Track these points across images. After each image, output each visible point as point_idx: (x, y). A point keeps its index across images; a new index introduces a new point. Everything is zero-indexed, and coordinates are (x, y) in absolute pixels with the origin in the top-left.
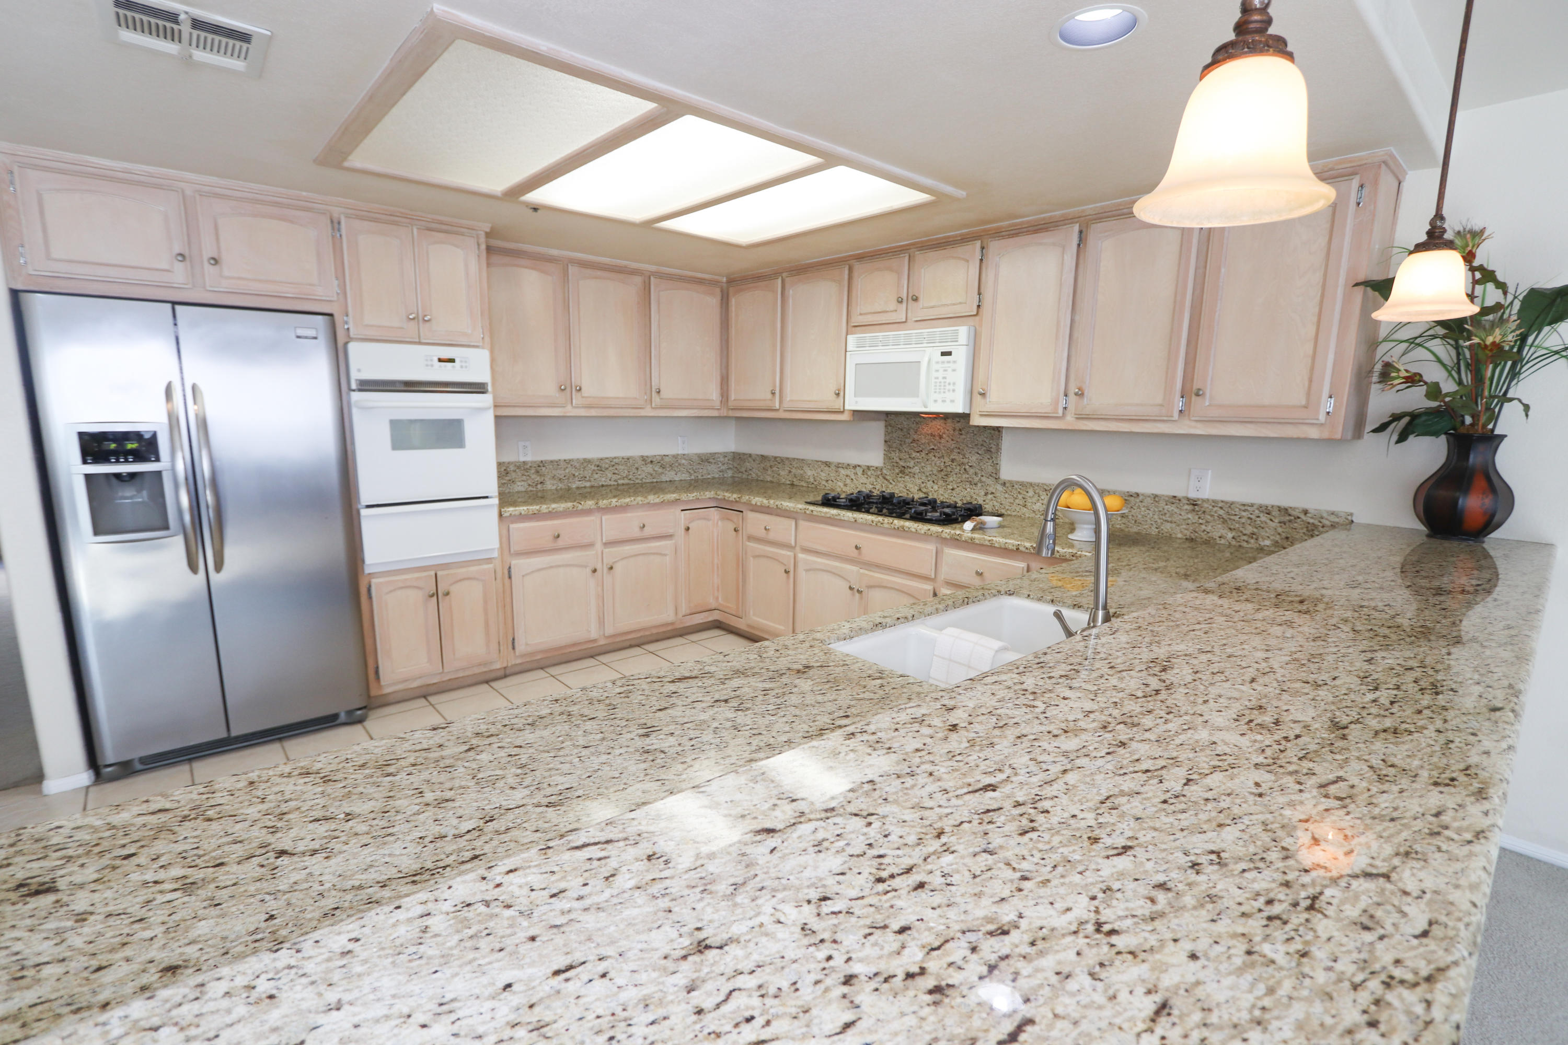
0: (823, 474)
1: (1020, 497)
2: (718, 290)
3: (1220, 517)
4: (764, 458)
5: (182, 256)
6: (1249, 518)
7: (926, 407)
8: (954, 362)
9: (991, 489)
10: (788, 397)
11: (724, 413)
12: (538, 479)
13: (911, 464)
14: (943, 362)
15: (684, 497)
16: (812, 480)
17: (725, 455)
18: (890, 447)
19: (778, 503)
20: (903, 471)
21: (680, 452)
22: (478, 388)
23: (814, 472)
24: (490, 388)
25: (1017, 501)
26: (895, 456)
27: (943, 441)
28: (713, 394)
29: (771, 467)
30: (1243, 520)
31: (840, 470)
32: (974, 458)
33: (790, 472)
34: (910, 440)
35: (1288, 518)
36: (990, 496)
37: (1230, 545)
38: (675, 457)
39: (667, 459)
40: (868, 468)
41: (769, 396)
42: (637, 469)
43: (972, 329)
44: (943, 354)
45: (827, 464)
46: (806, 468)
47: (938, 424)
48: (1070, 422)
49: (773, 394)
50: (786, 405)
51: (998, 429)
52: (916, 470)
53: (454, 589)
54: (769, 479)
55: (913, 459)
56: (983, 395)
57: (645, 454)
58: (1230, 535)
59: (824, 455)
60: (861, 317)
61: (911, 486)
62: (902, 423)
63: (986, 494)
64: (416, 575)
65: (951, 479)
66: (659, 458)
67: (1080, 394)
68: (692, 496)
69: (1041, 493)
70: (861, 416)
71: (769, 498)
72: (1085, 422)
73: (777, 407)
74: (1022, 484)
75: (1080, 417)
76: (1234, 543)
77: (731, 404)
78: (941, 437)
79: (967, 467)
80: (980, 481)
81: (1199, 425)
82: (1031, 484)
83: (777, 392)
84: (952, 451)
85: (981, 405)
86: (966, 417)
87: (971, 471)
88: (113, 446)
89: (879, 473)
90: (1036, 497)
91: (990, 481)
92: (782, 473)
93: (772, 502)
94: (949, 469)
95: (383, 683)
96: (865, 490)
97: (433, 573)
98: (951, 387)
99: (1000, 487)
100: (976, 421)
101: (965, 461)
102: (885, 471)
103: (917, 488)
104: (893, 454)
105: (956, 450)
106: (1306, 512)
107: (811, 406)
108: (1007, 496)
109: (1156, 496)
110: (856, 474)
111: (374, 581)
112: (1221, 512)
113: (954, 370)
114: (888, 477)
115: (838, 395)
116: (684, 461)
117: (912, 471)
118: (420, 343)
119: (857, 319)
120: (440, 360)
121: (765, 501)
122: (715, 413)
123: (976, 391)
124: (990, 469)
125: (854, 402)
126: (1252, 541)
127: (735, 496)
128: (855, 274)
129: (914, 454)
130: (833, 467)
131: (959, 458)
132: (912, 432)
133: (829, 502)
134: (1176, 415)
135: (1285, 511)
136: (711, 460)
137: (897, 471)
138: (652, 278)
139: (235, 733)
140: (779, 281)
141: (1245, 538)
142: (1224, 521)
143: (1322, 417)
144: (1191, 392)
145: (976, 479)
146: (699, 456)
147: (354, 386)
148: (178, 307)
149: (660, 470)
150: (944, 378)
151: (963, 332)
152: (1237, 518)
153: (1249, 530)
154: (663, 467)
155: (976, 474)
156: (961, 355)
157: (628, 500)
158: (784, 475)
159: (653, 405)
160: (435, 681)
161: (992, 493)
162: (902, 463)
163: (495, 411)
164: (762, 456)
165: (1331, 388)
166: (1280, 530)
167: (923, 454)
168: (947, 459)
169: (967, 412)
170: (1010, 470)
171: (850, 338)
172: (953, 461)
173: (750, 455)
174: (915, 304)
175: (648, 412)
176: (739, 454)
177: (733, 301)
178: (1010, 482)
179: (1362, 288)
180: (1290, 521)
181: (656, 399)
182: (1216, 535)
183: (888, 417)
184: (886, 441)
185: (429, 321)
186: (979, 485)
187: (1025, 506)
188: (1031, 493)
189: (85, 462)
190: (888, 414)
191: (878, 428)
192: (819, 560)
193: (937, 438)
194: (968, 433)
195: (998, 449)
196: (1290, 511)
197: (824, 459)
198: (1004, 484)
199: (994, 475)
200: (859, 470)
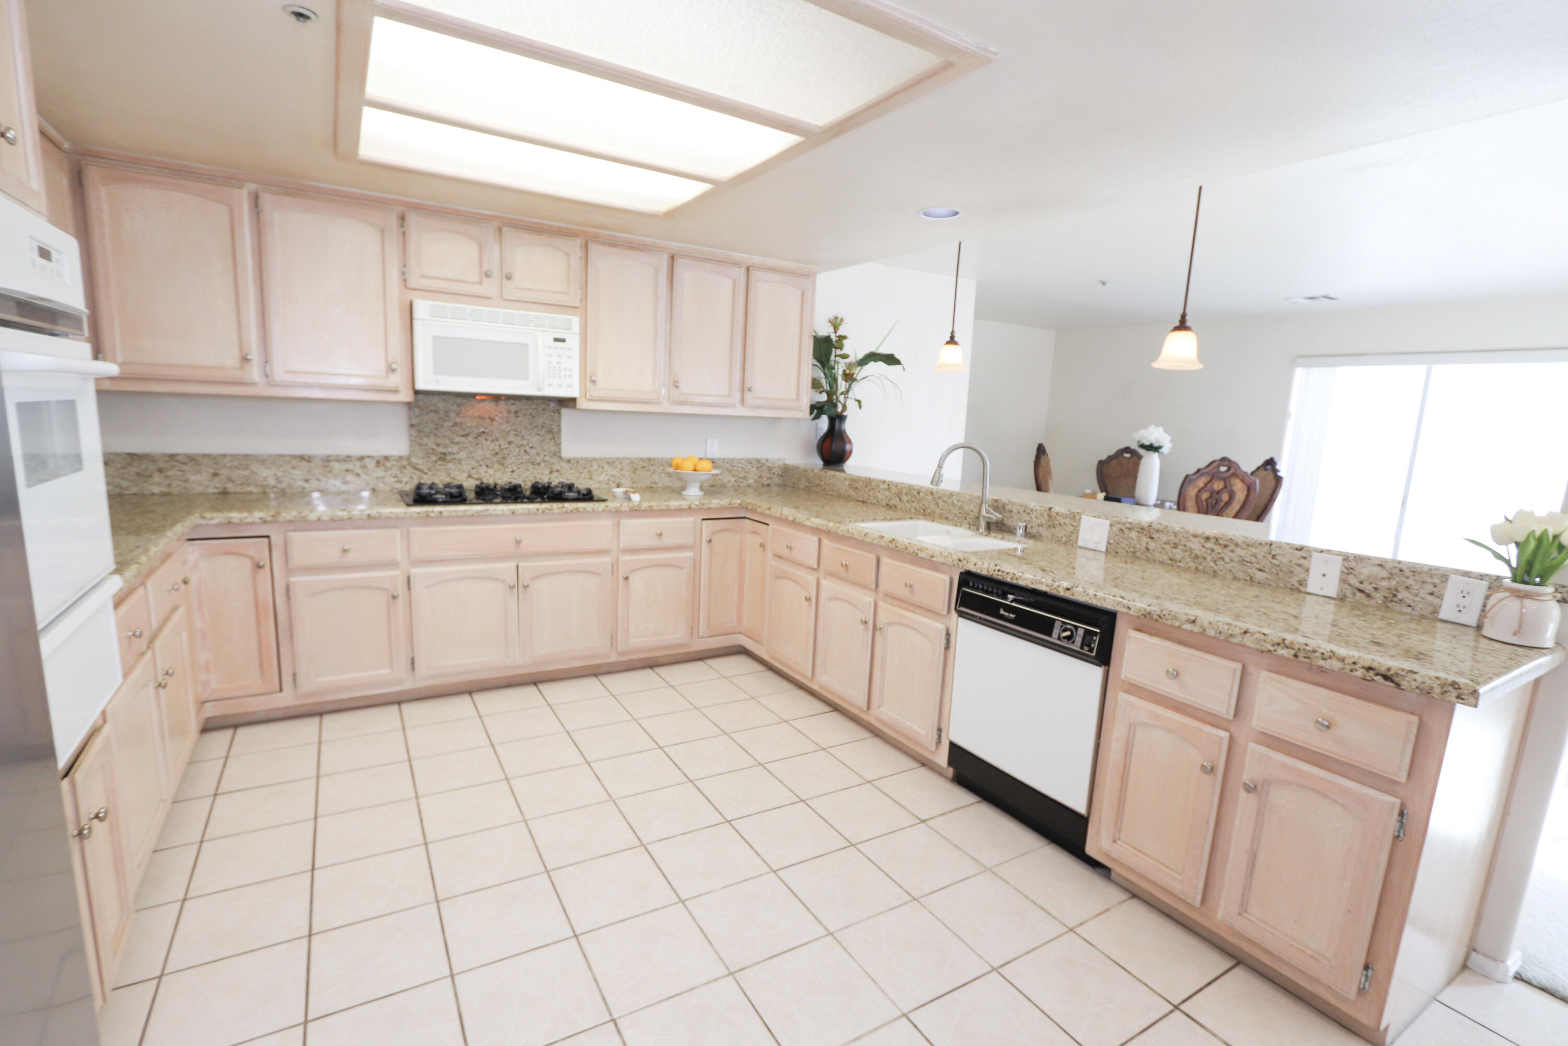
1: (586, 471)
3: (727, 469)
6: (742, 468)
8: (570, 349)
9: (556, 467)
13: (454, 449)
14: (556, 348)
18: (419, 432)
20: (443, 458)
23: (274, 471)
25: (583, 475)
26: (428, 441)
27: (495, 423)
30: (739, 469)
32: (534, 440)
34: (450, 424)
35: (760, 465)
37: (733, 486)
40: (385, 458)
43: (582, 319)
44: (556, 340)
46: (255, 467)
47: (489, 406)
48: (666, 407)
49: (247, 359)
50: (271, 377)
52: (463, 455)
54: (156, 490)
55: (457, 443)
56: (593, 381)
58: (733, 479)
59: (307, 446)
60: (424, 281)
61: (457, 473)
62: (435, 405)
63: (551, 472)
65: (510, 461)
67: (677, 385)
69: (604, 466)
73: (255, 378)
74: (587, 460)
75: (675, 403)
76: (735, 484)
78: (492, 420)
79: (527, 448)
80: (544, 461)
81: (747, 410)
82: (595, 460)
83: (257, 356)
84: (508, 433)
85: (593, 391)
87: (533, 452)
89: (404, 463)
90: (601, 470)
91: (554, 460)
94: (506, 452)
99: (564, 465)
101: (525, 442)
102: (414, 460)
103: (465, 475)
104: (424, 440)
105: (513, 433)
106: (767, 460)
108: (572, 471)
110: (364, 467)
112: (728, 466)
113: (567, 357)
114: (421, 467)
115: (393, 369)
117: (457, 457)
119: (417, 281)
120: (40, 253)
123: (588, 378)
124: (553, 449)
126: (744, 481)
128: (411, 226)
129: (457, 439)
131: (517, 440)
132: (452, 415)
135: (758, 461)
137: (434, 458)
141: (741, 480)
142: (730, 471)
144: (744, 389)
145: (539, 459)
150: (559, 363)
151: (570, 321)
152: (735, 468)
153: (743, 475)
155: (538, 454)
156: (574, 341)
158: (199, 481)
161: (557, 471)
162: (441, 449)
165: (806, 390)
166: (757, 472)
167: (470, 438)
168: (502, 442)
170: (572, 448)
172: (510, 443)
174: (508, 282)
178: (574, 459)
180: (761, 466)
182: (726, 481)
184: (412, 426)
186: (543, 464)
187: (591, 478)
188: (595, 467)
192: (451, 568)
193: (488, 421)
194: (525, 415)
195: (559, 429)
196: (761, 461)
198: (569, 461)
199: (557, 454)
200: (370, 464)
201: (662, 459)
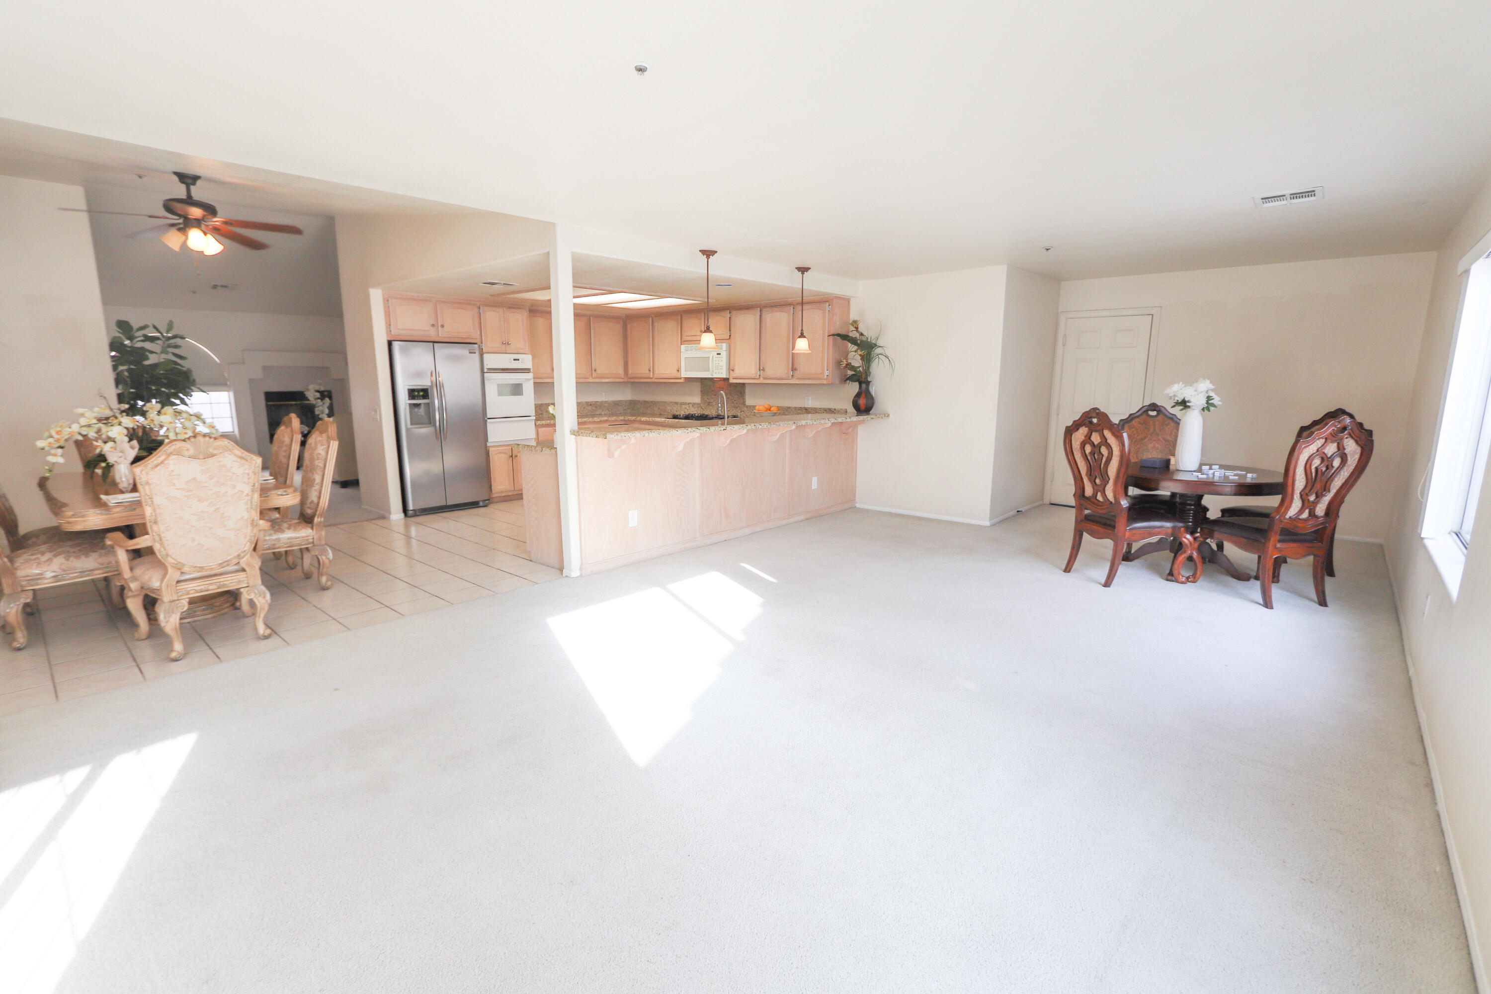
0: (675, 408)
2: (621, 321)
3: (813, 413)
4: (646, 402)
5: (433, 325)
7: (712, 375)
9: (743, 410)
10: (657, 372)
11: (626, 380)
12: (540, 412)
13: (712, 401)
14: (718, 358)
15: (610, 419)
16: (670, 411)
17: (626, 401)
18: (703, 394)
19: (653, 419)
20: (709, 404)
21: (604, 400)
22: (527, 371)
23: (668, 405)
24: (532, 370)
26: (705, 397)
28: (621, 371)
29: (650, 406)
31: (683, 406)
33: (659, 408)
34: (710, 390)
35: (831, 412)
36: (742, 412)
38: (602, 402)
39: (598, 403)
40: (695, 404)
41: (648, 372)
42: (584, 408)
43: (728, 345)
44: (718, 354)
45: (676, 403)
46: (664, 403)
47: (721, 383)
48: (761, 381)
49: (650, 370)
50: (656, 376)
51: (744, 384)
53: (519, 455)
54: (649, 410)
56: (733, 370)
57: (588, 401)
59: (673, 399)
60: (687, 338)
62: (707, 383)
63: (741, 412)
64: (505, 448)
66: (594, 403)
67: (764, 370)
68: (614, 418)
70: (689, 380)
71: (649, 418)
72: (767, 380)
73: (652, 376)
75: (765, 378)
77: (629, 376)
78: (723, 388)
81: (797, 380)
83: (652, 369)
84: (727, 394)
85: (733, 375)
86: (728, 379)
87: (735, 402)
88: (416, 393)
89: (699, 406)
91: (742, 406)
92: (655, 409)
93: (651, 419)
95: (493, 492)
96: (692, 413)
97: (511, 447)
98: (721, 368)
99: (746, 409)
100: (732, 381)
102: (701, 405)
103: (714, 411)
104: (704, 397)
106: (835, 410)
107: (667, 376)
108: (748, 412)
109: (795, 407)
110: (689, 407)
111: (491, 449)
113: (722, 361)
114: (703, 407)
115: (678, 371)
116: (606, 404)
117: (712, 403)
118: (506, 353)
119: (684, 338)
120: (514, 360)
121: (648, 419)
122: (621, 380)
123: (730, 369)
124: (742, 401)
125: (684, 374)
127: (634, 418)
128: (684, 318)
129: (712, 397)
130: (679, 405)
131: (730, 397)
132: (711, 387)
133: (675, 417)
134: (791, 377)
136: (619, 404)
137: (705, 403)
138: (591, 318)
139: (449, 504)
140: (651, 318)
143: (825, 377)
144: (794, 369)
145: (737, 405)
146: (613, 402)
147: (485, 371)
148: (435, 344)
149: (595, 409)
150: (719, 364)
151: (724, 346)
152: (818, 413)
154: (596, 407)
155: (737, 403)
156: (724, 354)
157: (586, 419)
159: (593, 377)
160: (511, 494)
162: (707, 401)
163: (534, 380)
164: (645, 401)
165: (827, 368)
167: (716, 396)
169: (728, 377)
170: (749, 401)
171: (682, 346)
173: (639, 401)
175: (591, 380)
176: (634, 401)
177: (629, 326)
178: (749, 406)
179: (831, 337)
181: (594, 374)
183: (702, 380)
184: (701, 391)
185: (510, 344)
186: (738, 408)
189: (409, 399)
190: (702, 379)
191: (698, 385)
194: (730, 386)
195: (744, 393)
196: (831, 409)
197: (675, 401)
198: (747, 407)
199: (744, 404)
200: (691, 405)
201: (783, 407)
